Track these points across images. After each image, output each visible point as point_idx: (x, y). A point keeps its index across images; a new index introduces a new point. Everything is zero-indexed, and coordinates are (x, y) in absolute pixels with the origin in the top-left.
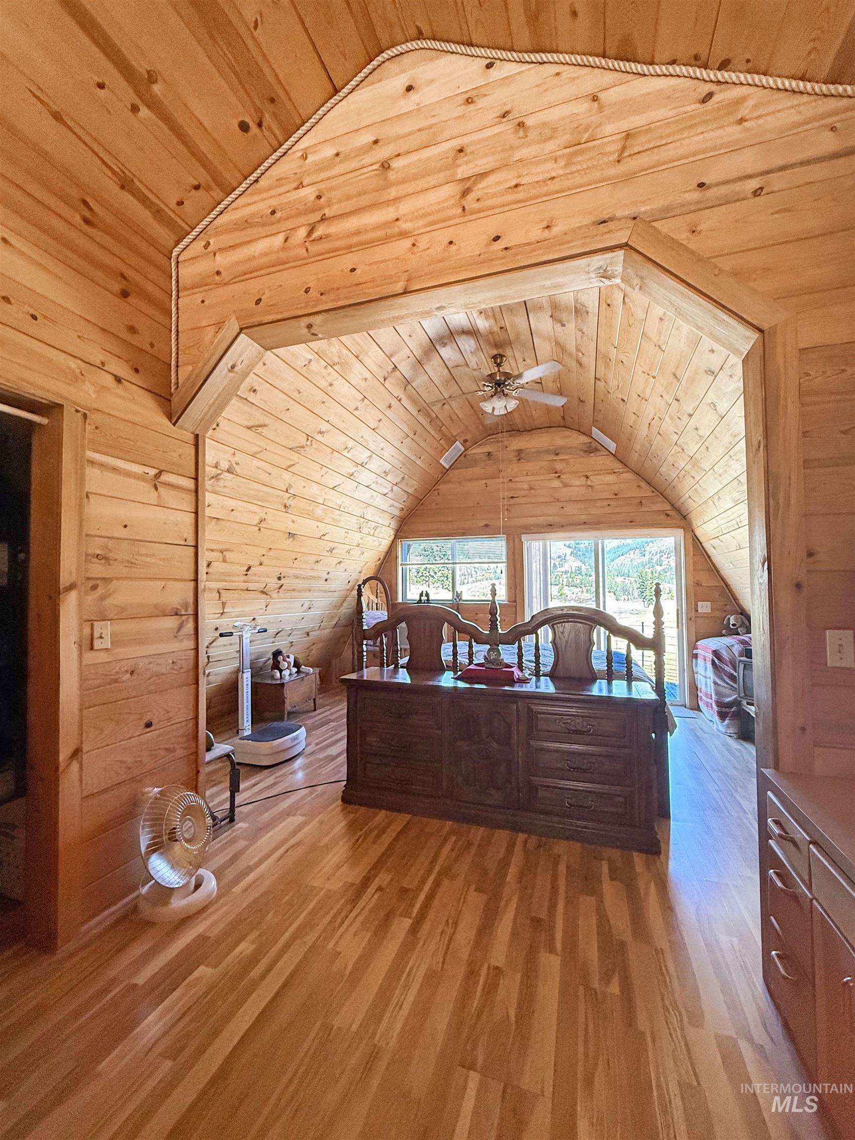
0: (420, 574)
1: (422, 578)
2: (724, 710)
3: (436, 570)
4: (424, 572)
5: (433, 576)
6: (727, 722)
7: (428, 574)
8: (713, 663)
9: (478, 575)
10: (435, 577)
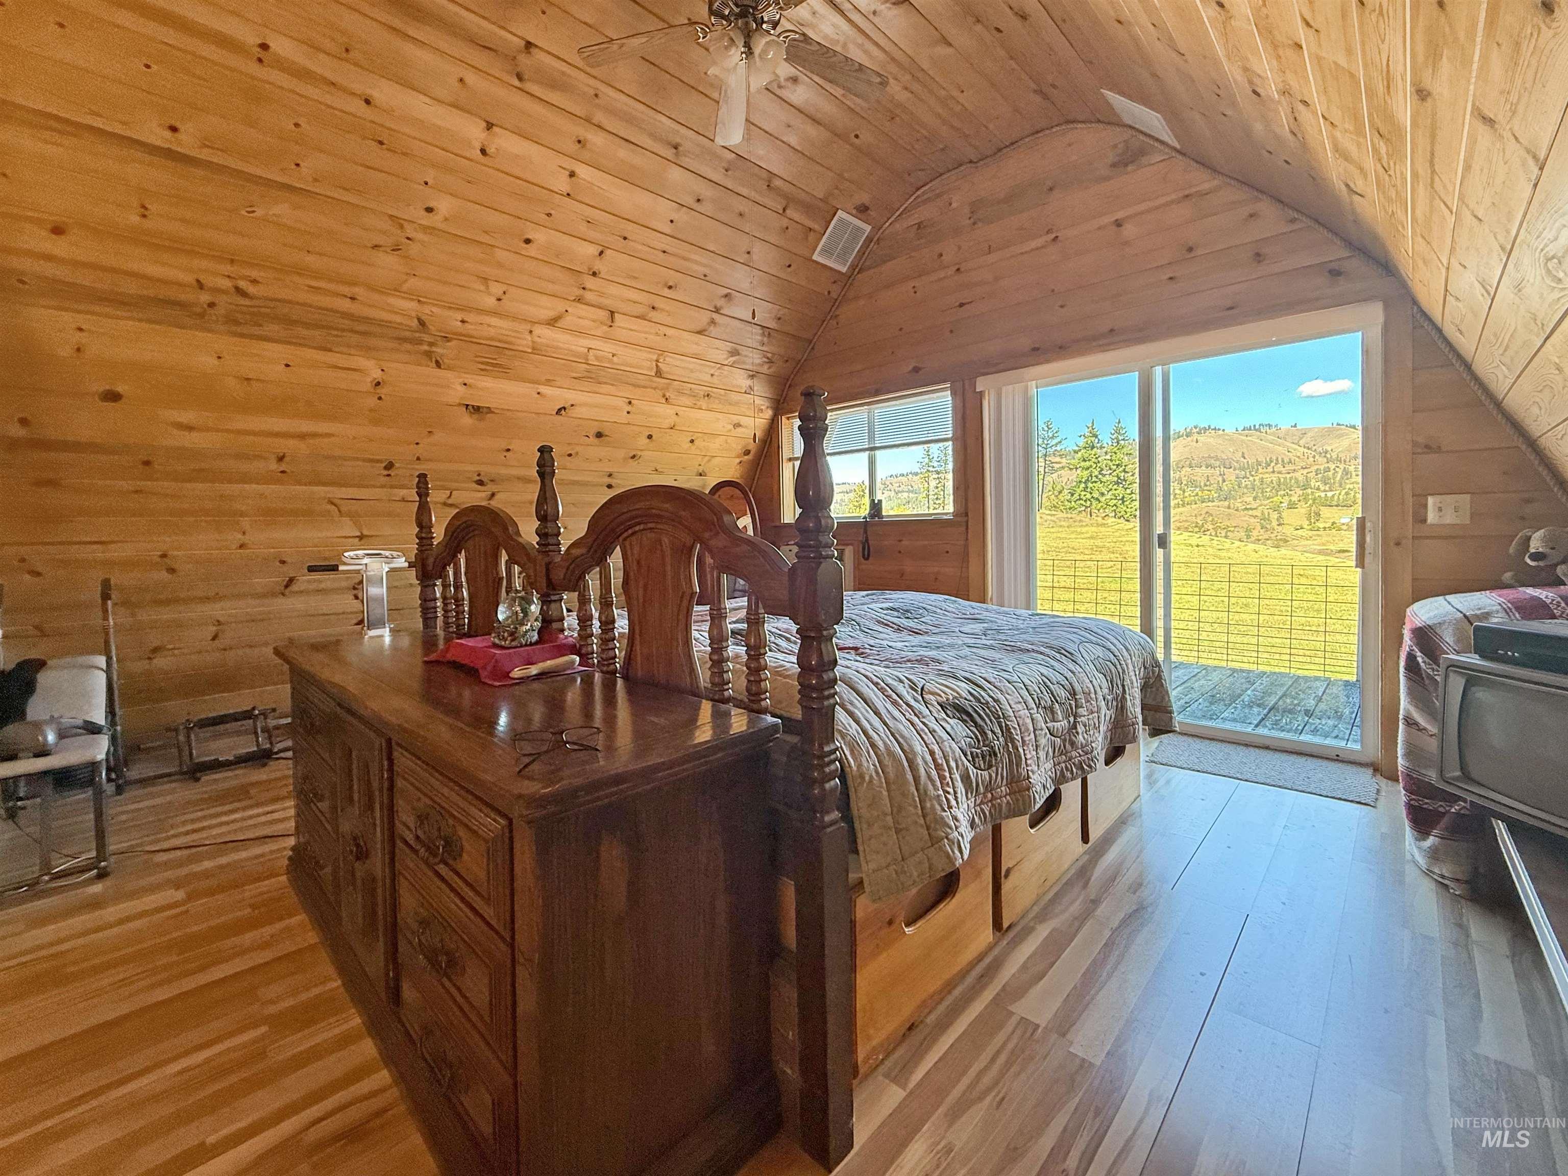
0: (1076, 496)
1: (1078, 502)
2: (1428, 804)
3: (1104, 490)
4: (1083, 493)
5: (1097, 499)
6: (1431, 841)
7: (1089, 496)
8: (1412, 665)
9: (1186, 494)
10: (1102, 499)
